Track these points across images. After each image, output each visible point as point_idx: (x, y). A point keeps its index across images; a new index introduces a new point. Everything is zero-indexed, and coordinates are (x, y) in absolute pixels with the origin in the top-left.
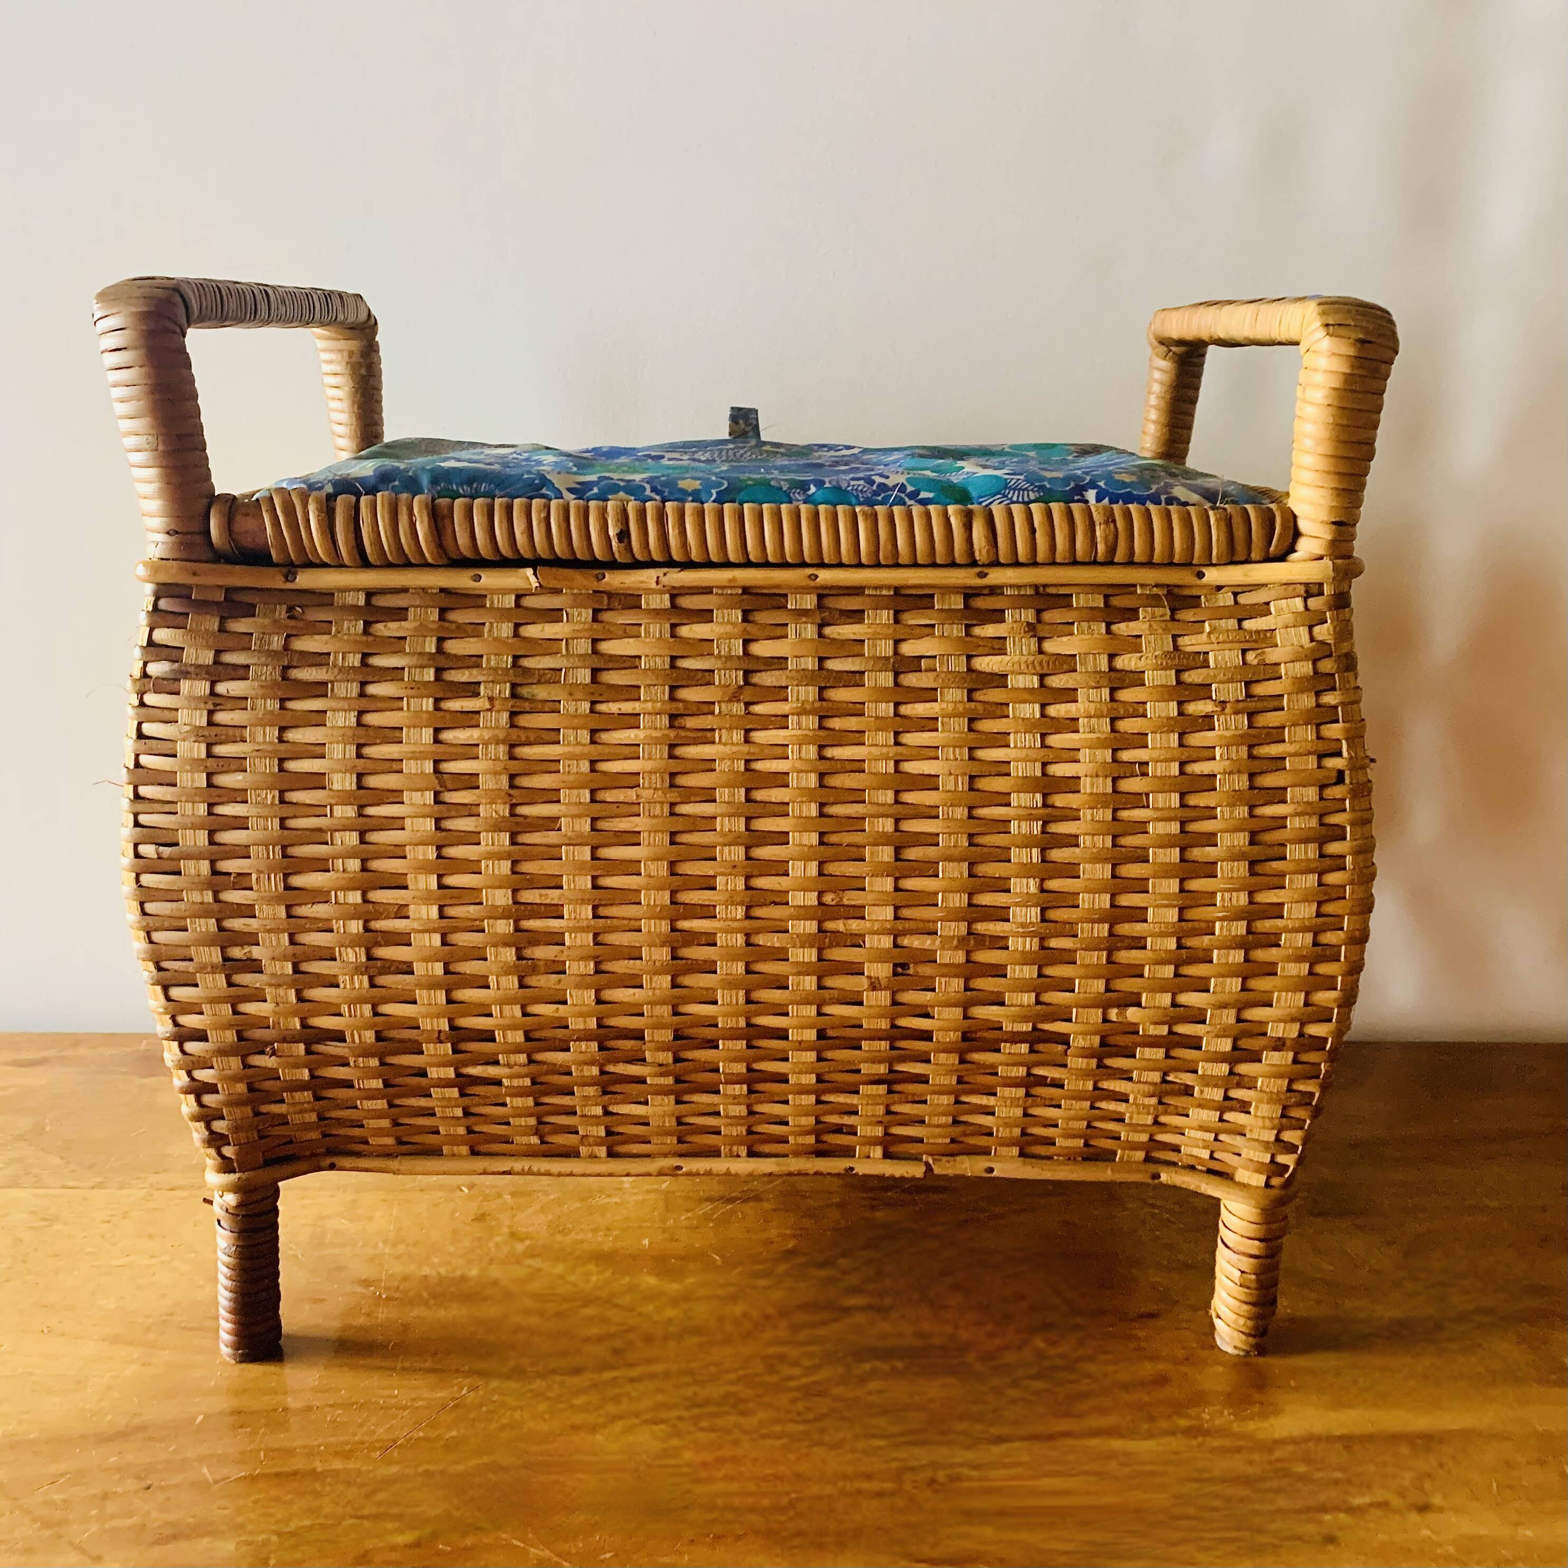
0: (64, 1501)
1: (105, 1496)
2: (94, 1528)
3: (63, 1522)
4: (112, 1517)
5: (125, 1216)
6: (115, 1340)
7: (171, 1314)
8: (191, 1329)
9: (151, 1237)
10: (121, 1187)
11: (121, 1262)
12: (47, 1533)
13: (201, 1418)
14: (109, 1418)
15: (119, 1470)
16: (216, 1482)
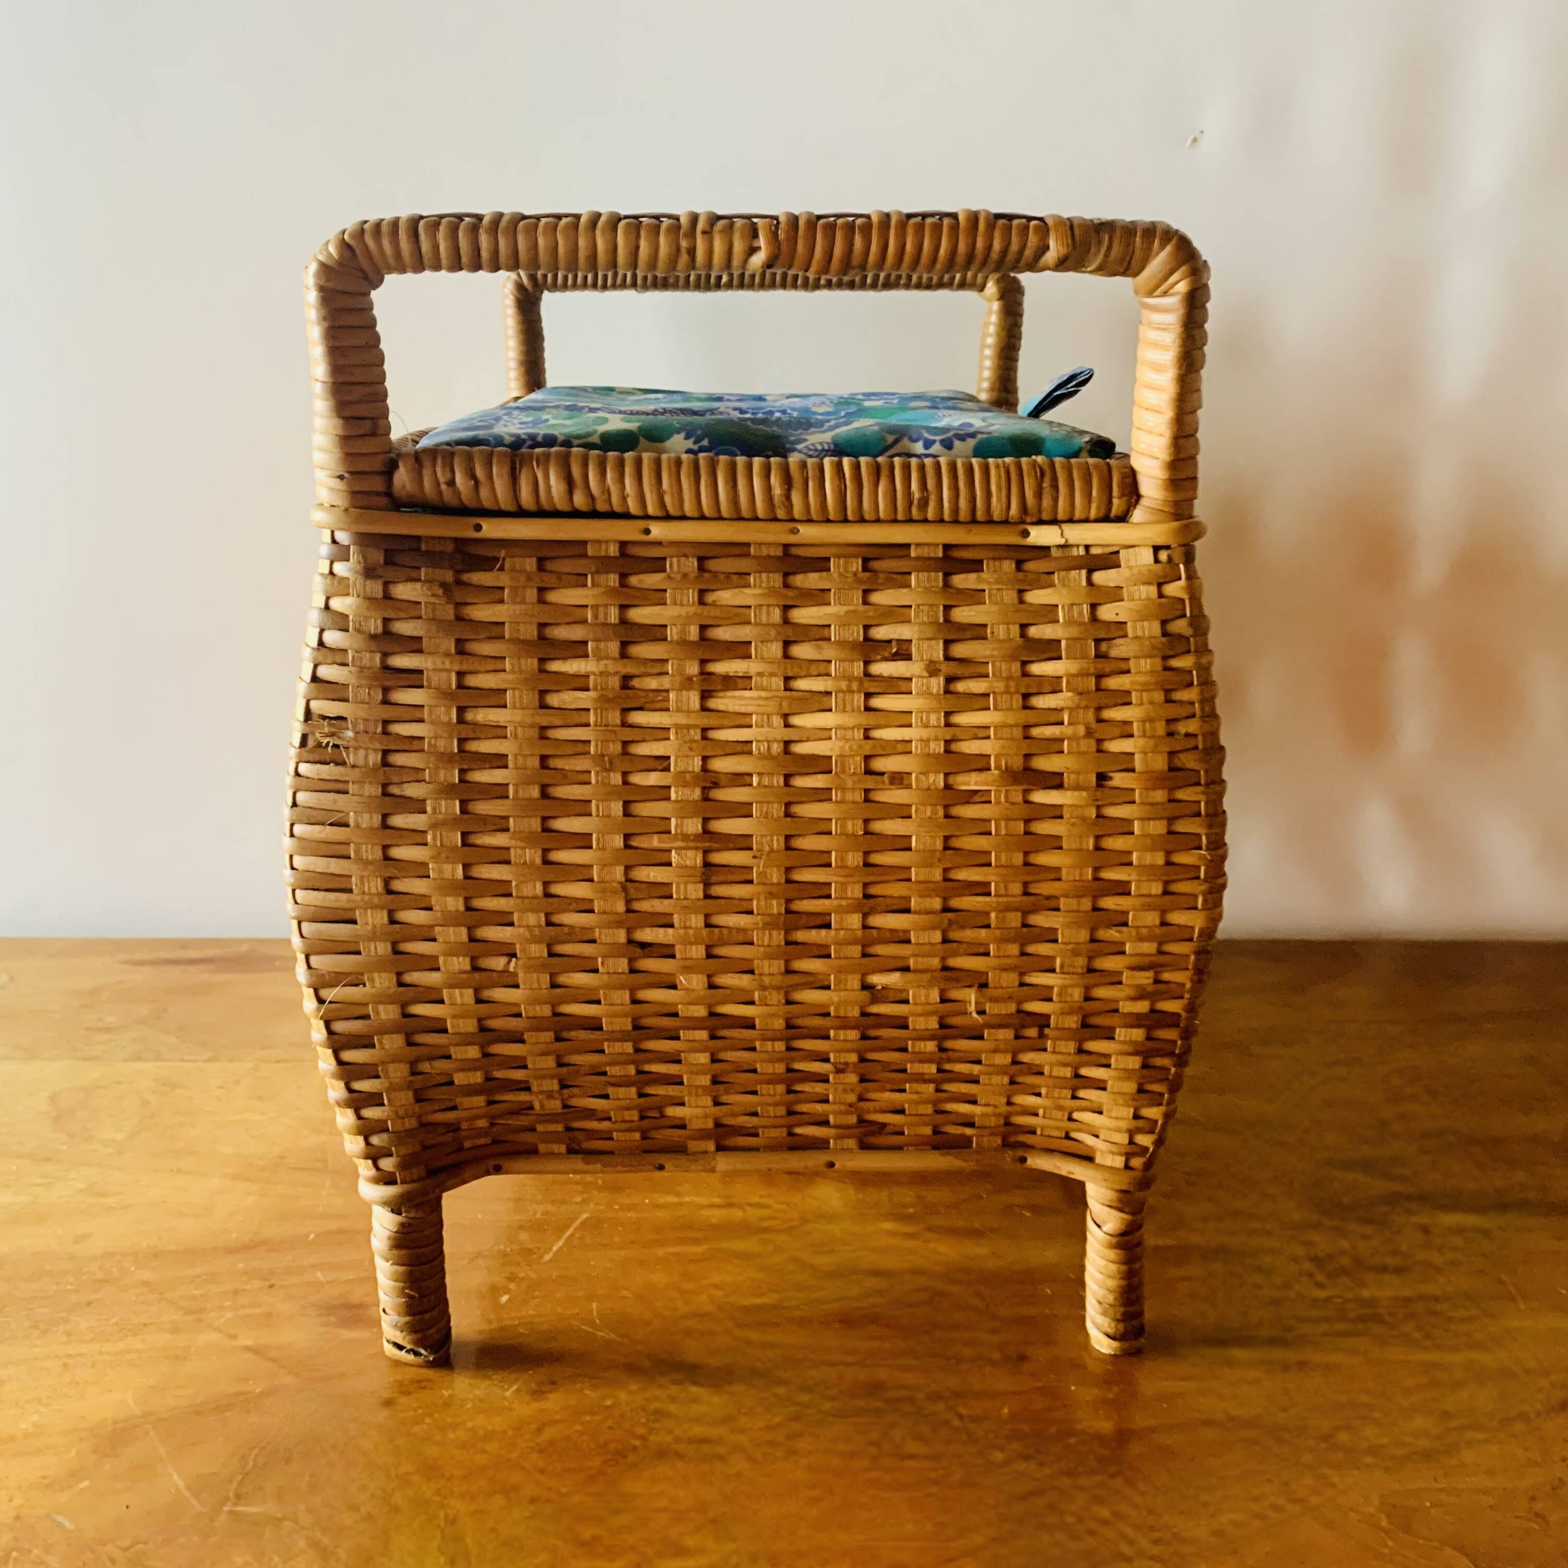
0: (202, 1296)
1: (236, 1293)
2: (229, 1315)
3: (202, 1310)
4: (243, 1307)
5: (237, 1083)
6: (235, 1177)
7: (282, 1158)
8: (301, 1169)
9: (260, 1098)
10: (231, 1060)
11: (237, 1118)
12: (189, 1318)
13: (312, 1236)
14: (235, 1235)
15: (245, 1273)
16: (328, 1283)
